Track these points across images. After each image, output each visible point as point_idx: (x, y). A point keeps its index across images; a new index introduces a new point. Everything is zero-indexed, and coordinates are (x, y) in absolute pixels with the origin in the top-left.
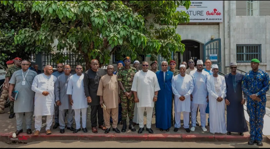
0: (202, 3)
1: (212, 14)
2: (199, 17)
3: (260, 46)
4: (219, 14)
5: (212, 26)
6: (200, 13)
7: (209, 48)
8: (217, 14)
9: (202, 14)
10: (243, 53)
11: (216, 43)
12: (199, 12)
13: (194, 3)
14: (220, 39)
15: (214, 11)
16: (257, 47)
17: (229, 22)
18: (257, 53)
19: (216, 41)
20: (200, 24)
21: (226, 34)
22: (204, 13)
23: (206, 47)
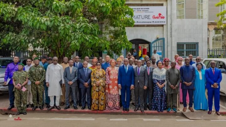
0: (149, 9)
1: (157, 18)
2: (146, 20)
3: (197, 43)
4: (163, 18)
5: (158, 28)
6: (148, 17)
7: (155, 45)
8: (161, 18)
9: (149, 18)
10: (183, 50)
11: (161, 42)
12: (146, 16)
13: (142, 9)
14: (164, 38)
15: (158, 16)
16: (195, 45)
17: (171, 24)
18: (195, 50)
19: (161, 40)
20: (148, 26)
21: (169, 34)
22: (151, 17)
23: (153, 45)
